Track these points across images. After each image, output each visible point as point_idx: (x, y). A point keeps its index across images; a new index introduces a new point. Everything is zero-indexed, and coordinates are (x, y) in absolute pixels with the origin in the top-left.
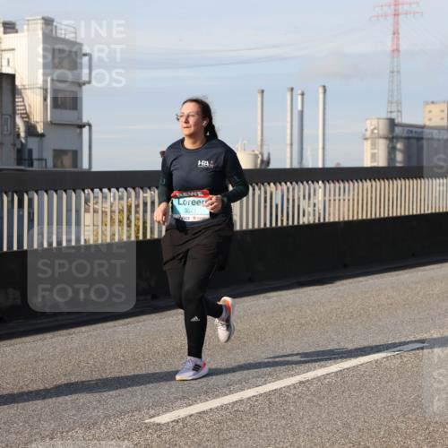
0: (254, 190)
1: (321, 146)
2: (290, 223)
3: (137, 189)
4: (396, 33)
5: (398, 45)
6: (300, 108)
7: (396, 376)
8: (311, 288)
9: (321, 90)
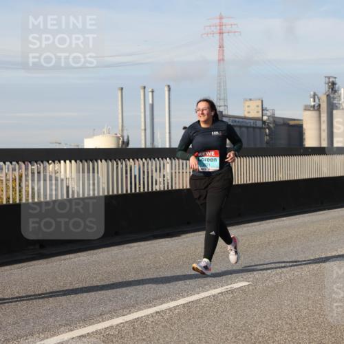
0: (117, 164)
1: (167, 131)
2: (146, 190)
3: (26, 163)
4: (221, 47)
5: (223, 55)
6: (151, 102)
7: (229, 307)
8: (163, 240)
9: (166, 89)
